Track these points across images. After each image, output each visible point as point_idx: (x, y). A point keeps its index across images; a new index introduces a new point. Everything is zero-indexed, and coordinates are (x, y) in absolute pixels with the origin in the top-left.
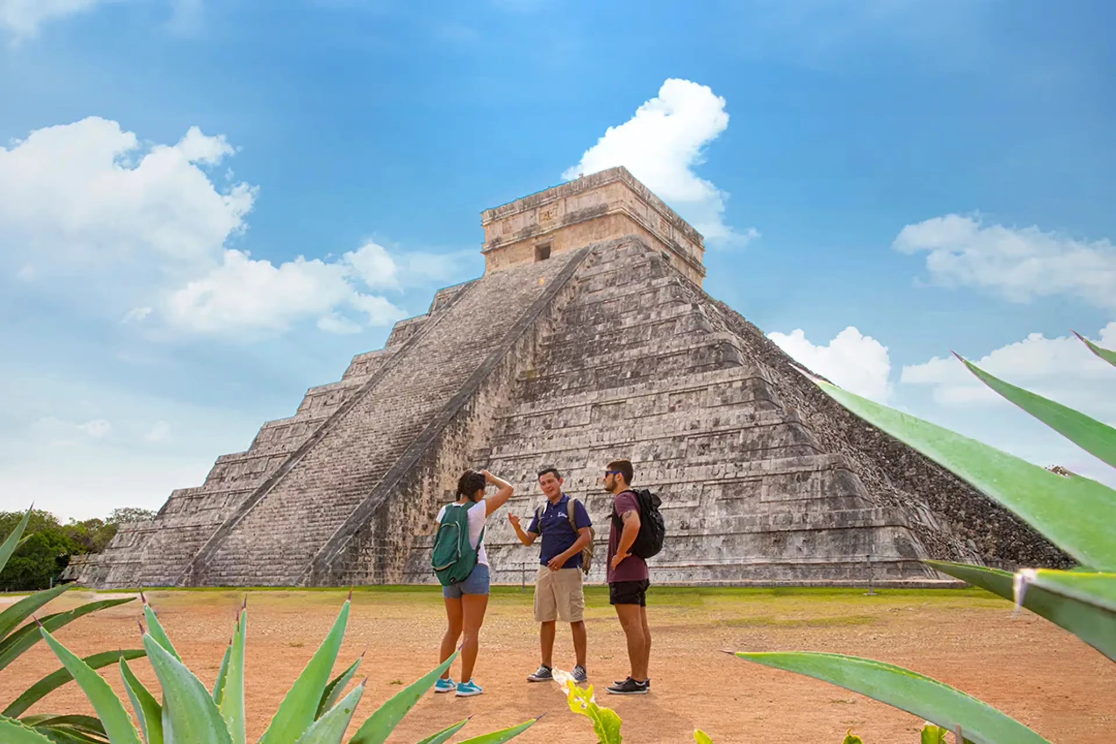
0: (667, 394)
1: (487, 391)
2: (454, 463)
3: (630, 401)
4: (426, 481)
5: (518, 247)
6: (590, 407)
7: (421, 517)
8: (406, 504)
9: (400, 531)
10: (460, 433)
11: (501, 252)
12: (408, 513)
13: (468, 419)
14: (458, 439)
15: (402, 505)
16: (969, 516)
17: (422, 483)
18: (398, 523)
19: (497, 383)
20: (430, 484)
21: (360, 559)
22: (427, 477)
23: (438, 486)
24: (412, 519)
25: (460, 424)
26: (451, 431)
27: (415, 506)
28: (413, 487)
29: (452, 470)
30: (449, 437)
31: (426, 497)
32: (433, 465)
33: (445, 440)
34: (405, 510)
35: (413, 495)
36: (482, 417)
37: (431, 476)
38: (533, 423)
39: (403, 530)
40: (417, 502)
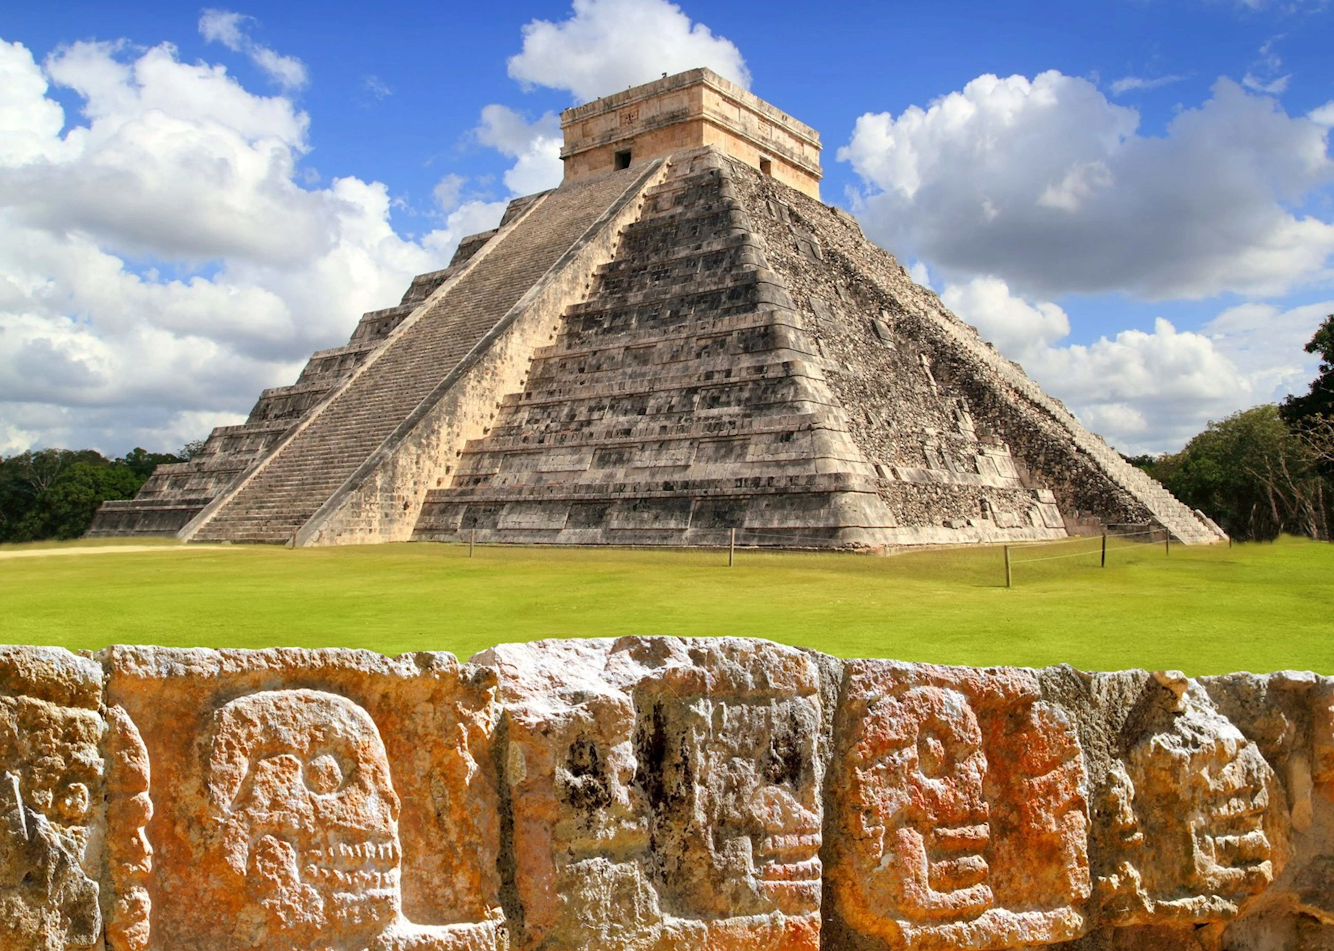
0: (694, 339)
1: (523, 330)
2: (479, 409)
3: (660, 346)
4: (444, 431)
5: (597, 153)
6: (622, 350)
7: (437, 469)
8: (419, 456)
9: (411, 484)
10: (488, 377)
11: (580, 158)
12: (421, 465)
13: (499, 362)
14: (485, 384)
15: (415, 457)
16: (1047, 462)
17: (439, 433)
18: (409, 476)
19: (537, 320)
20: (449, 434)
21: (364, 515)
22: (445, 426)
23: (458, 435)
24: (426, 471)
25: (487, 369)
26: (476, 376)
27: (430, 457)
28: (428, 437)
29: (477, 418)
30: (473, 383)
31: (444, 447)
32: (453, 413)
33: (469, 387)
34: (417, 463)
35: (428, 446)
36: (516, 359)
37: (450, 425)
38: (568, 366)
39: (415, 483)
40: (433, 453)
